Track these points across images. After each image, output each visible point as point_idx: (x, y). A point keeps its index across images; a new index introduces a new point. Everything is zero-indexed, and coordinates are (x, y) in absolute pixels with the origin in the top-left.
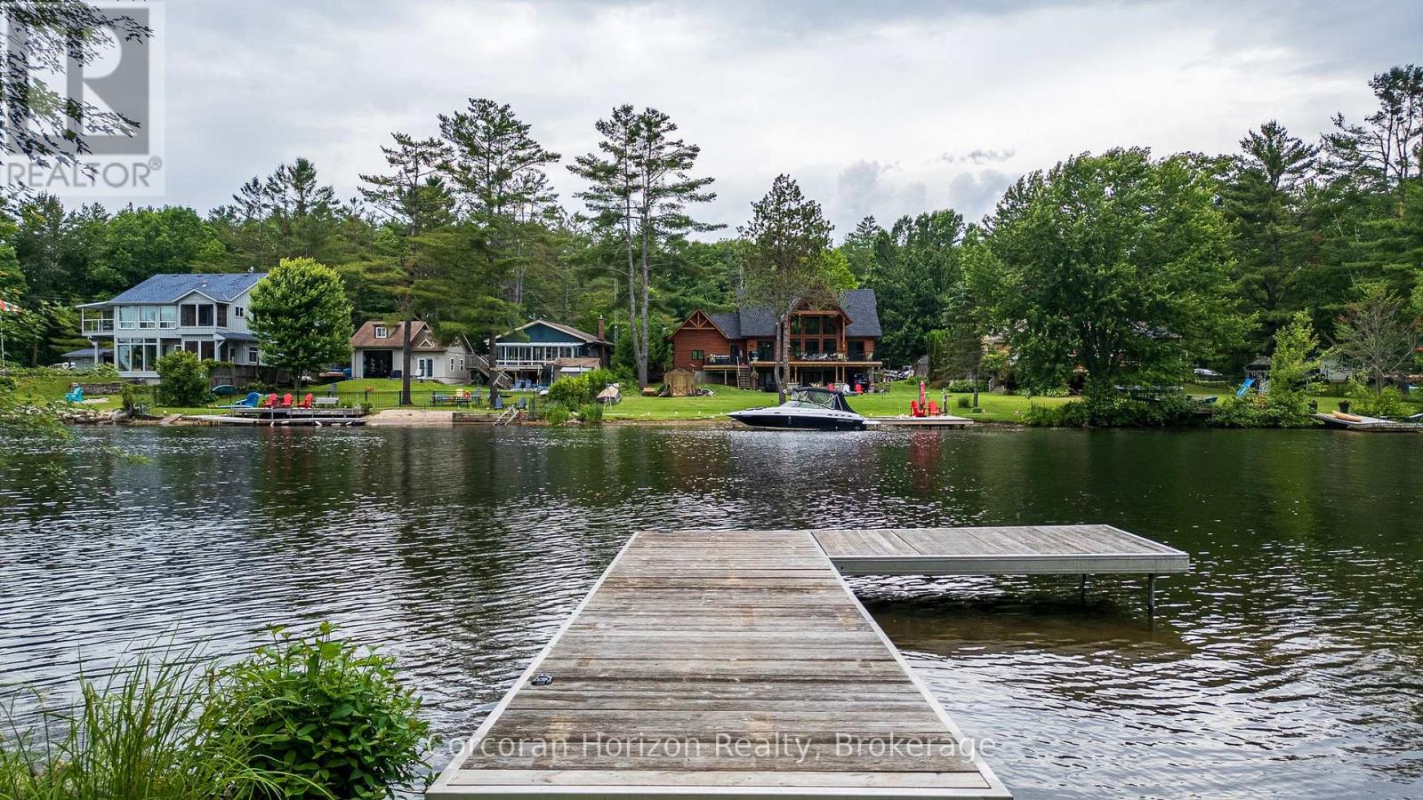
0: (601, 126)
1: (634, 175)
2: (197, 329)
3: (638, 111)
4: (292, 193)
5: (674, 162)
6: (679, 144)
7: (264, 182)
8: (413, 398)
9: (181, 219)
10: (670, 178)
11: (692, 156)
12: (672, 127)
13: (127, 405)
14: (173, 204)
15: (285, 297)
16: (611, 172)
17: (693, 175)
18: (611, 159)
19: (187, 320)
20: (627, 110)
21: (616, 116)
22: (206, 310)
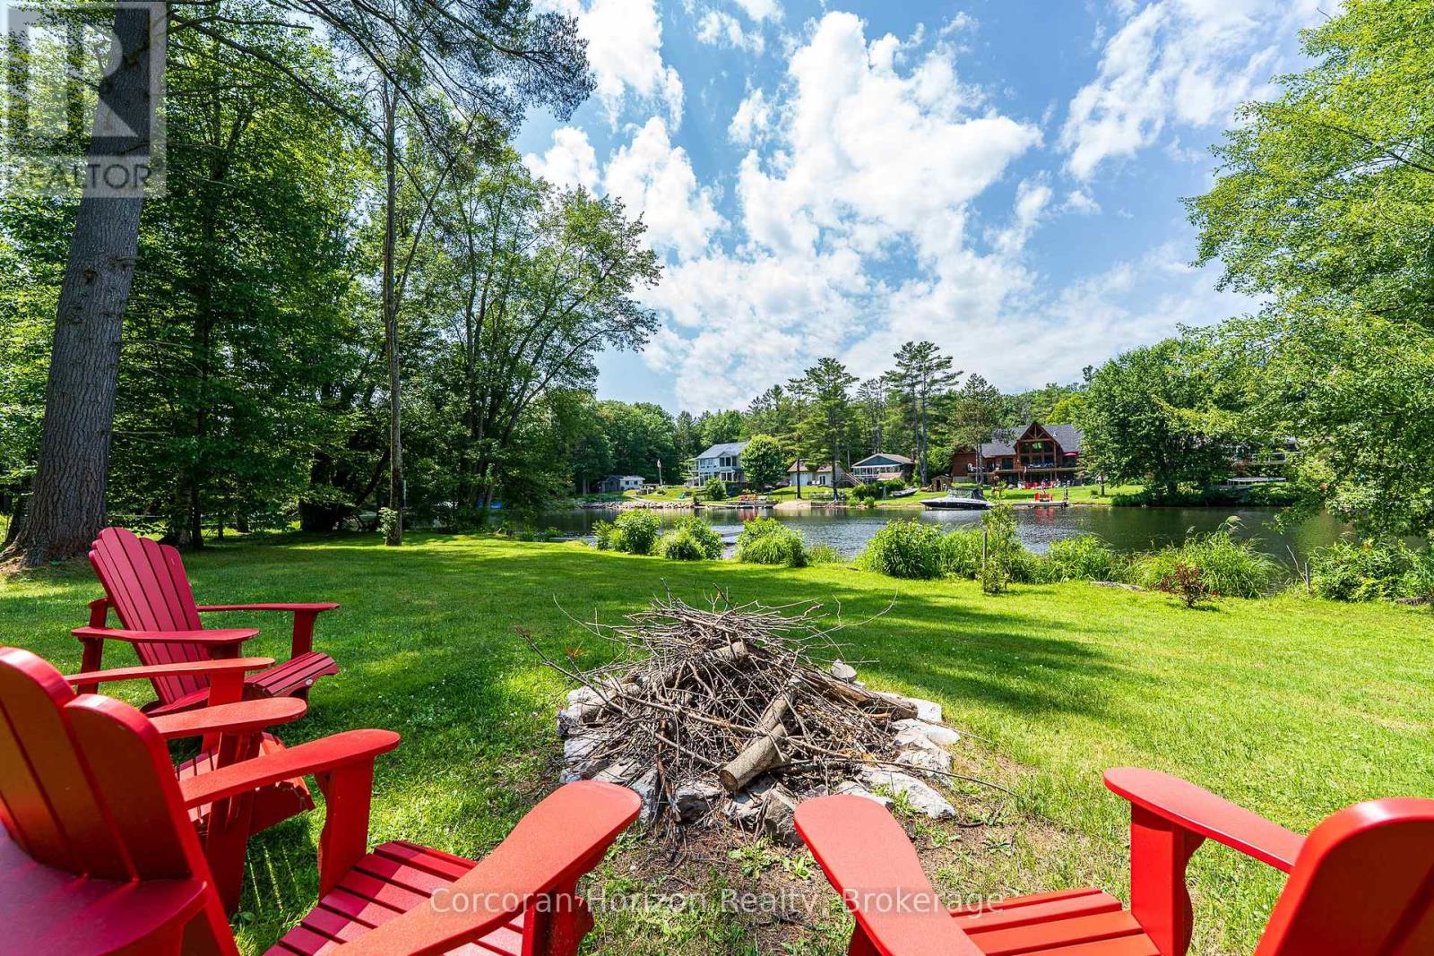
0: (896, 355)
1: (916, 376)
2: (725, 468)
3: (916, 344)
4: (773, 402)
5: (939, 366)
6: (939, 357)
7: (761, 398)
8: (802, 495)
9: (734, 417)
10: (938, 375)
11: (949, 362)
12: (937, 349)
13: (695, 499)
14: (731, 409)
15: (753, 453)
16: (904, 377)
17: (950, 371)
18: (903, 372)
19: (722, 464)
20: (910, 344)
21: (904, 348)
22: (728, 459)
